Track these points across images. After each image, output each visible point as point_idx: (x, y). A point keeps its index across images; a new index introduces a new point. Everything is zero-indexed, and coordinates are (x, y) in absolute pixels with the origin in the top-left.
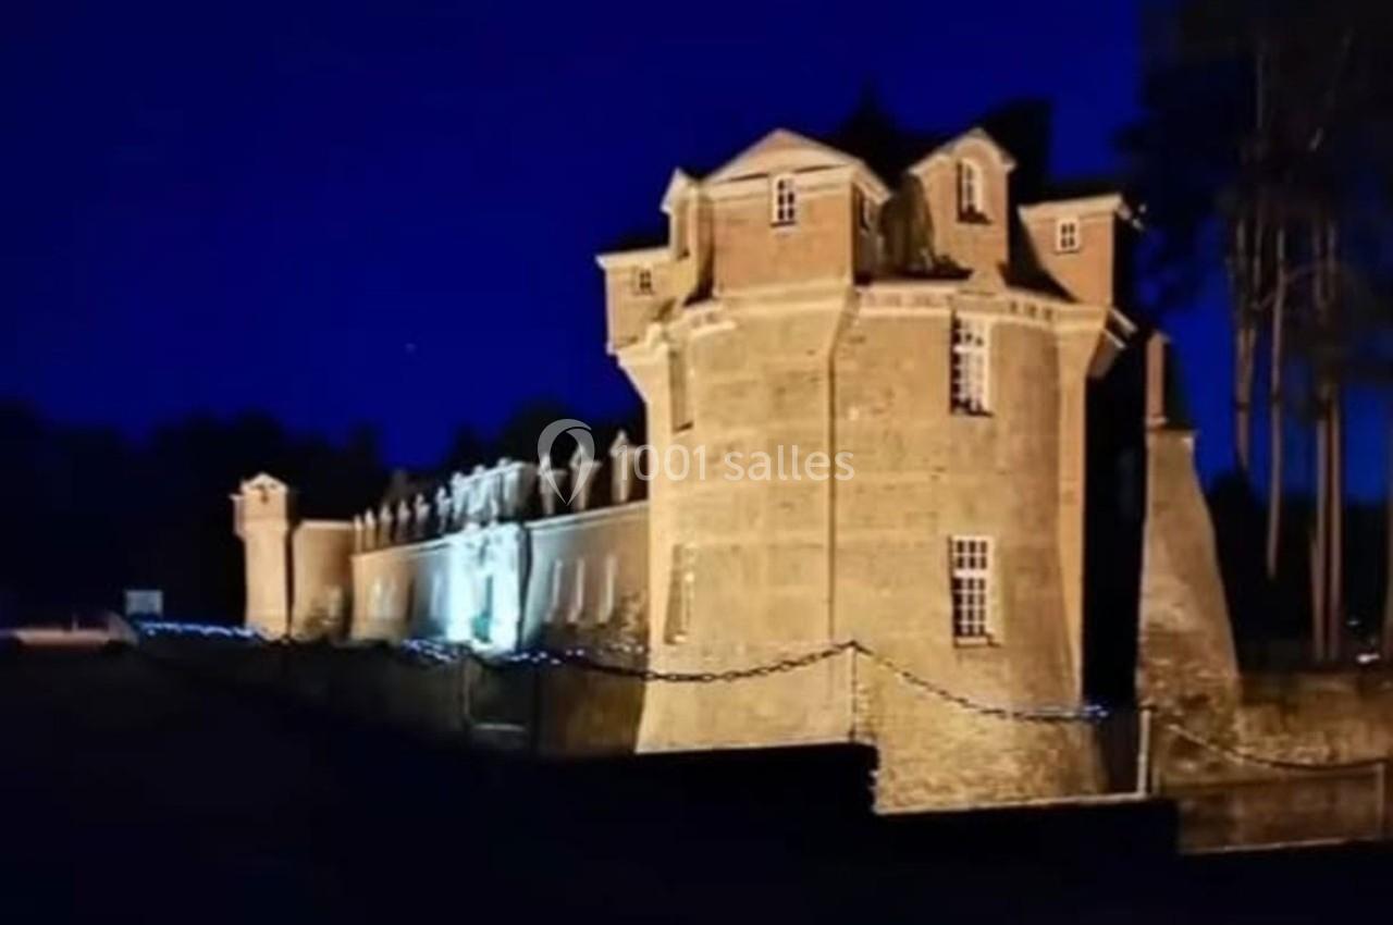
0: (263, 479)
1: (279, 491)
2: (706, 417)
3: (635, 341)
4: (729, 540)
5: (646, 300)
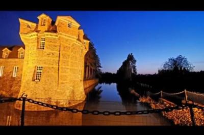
2: (47, 48)
3: (26, 34)
4: (51, 66)
5: (29, 29)
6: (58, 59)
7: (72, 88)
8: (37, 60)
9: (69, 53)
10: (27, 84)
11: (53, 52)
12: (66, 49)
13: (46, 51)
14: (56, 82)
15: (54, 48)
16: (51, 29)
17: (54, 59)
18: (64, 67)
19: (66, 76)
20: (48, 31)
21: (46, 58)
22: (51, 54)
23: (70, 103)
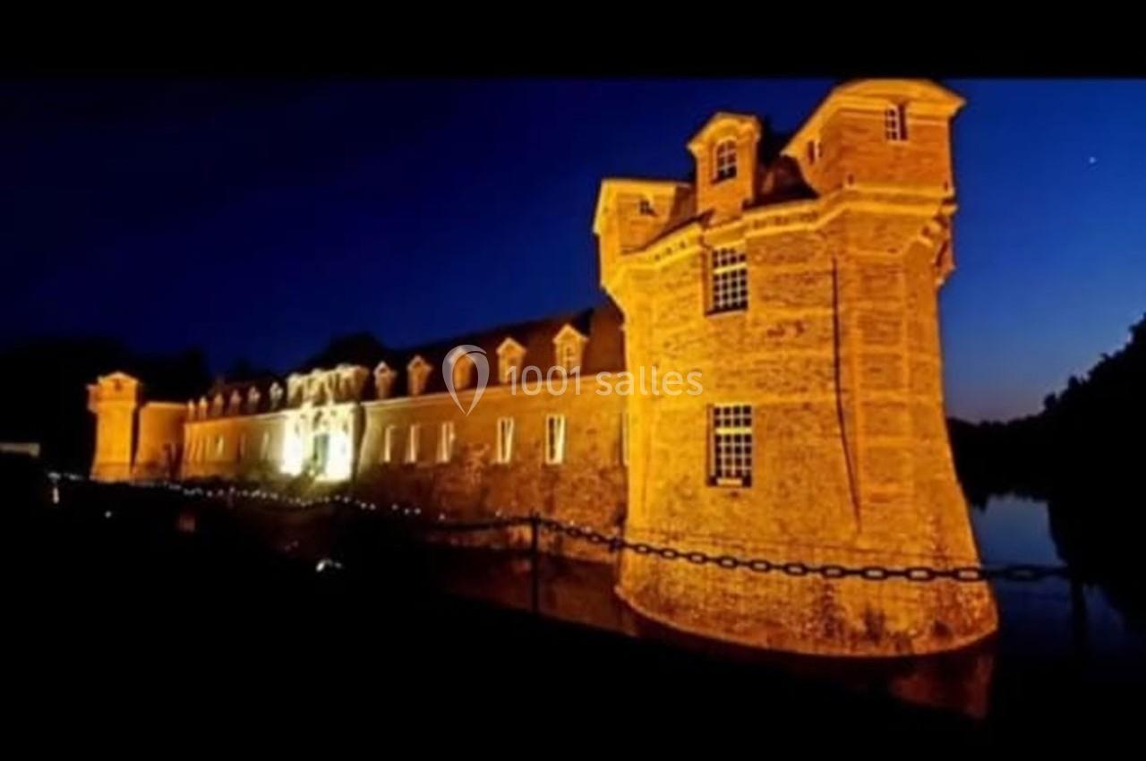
0: (119, 376)
1: (131, 384)
2: (766, 299)
3: (643, 248)
4: (797, 399)
5: (650, 218)
6: (828, 352)
7: (929, 529)
8: (717, 370)
9: (893, 306)
10: (685, 498)
11: (800, 314)
12: (875, 284)
13: (763, 316)
14: (839, 490)
15: (802, 295)
16: (769, 184)
17: (811, 353)
18: (874, 395)
19: (892, 452)
20: (761, 200)
21: (764, 355)
22: (791, 331)
23: (940, 631)
